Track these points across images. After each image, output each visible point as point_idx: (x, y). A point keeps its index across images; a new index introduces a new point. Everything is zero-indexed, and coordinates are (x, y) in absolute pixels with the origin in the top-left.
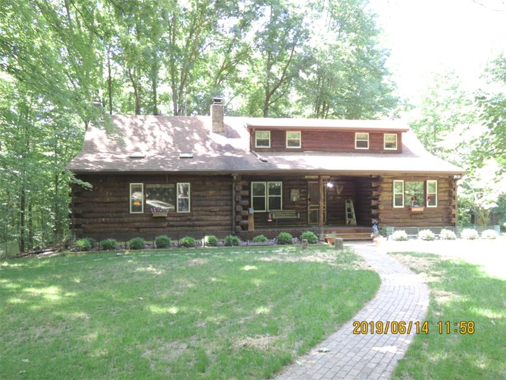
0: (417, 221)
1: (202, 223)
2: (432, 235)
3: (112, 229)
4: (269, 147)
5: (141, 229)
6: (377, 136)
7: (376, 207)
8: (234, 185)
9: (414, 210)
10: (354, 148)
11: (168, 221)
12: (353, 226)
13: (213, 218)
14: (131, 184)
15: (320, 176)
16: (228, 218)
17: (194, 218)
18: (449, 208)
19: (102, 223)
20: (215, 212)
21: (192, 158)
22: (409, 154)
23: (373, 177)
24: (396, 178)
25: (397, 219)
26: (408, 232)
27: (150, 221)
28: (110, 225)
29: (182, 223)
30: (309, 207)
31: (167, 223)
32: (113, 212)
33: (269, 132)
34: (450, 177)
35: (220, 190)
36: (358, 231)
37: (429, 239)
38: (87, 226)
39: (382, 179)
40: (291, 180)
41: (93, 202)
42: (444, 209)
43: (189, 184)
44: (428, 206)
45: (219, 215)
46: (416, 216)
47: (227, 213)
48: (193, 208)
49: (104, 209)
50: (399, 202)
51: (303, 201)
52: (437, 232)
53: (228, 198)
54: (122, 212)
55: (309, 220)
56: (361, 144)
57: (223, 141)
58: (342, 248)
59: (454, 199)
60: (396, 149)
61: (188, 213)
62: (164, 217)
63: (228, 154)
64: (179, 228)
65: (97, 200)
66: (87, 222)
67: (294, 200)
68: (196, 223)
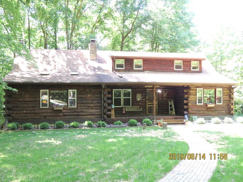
0: (210, 112)
1: (83, 113)
2: (220, 120)
3: (29, 117)
4: (124, 68)
5: (47, 117)
6: (187, 62)
7: (187, 104)
8: (103, 91)
9: (209, 106)
10: (174, 70)
12: (173, 115)
13: (90, 111)
14: (41, 90)
15: (153, 86)
16: (99, 110)
17: (79, 111)
18: (229, 105)
19: (24, 113)
20: (91, 107)
21: (78, 75)
22: (206, 73)
23: (185, 86)
24: (199, 87)
25: (199, 111)
26: (205, 119)
27: (52, 113)
28: (28, 115)
29: (71, 114)
30: (147, 104)
31: (62, 114)
32: (30, 107)
33: (124, 60)
34: (230, 86)
35: (94, 94)
36: (176, 118)
37: (217, 123)
38: (15, 115)
39: (190, 88)
40: (136, 88)
41: (18, 101)
42: (226, 105)
43: (76, 90)
44: (217, 104)
45: (94, 109)
46: (210, 110)
47: (98, 108)
48: (78, 105)
49: (25, 105)
50: (200, 101)
51: (144, 100)
52: (223, 119)
53: (99, 99)
54: (36, 107)
55: (147, 112)
56: (178, 67)
57: (96, 64)
58: (166, 128)
59: (232, 100)
60: (198, 70)
61: (75, 108)
62: (61, 110)
63: (99, 73)
64: (70, 116)
65: (20, 99)
66: (15, 113)
67: (138, 100)
68: (80, 113)
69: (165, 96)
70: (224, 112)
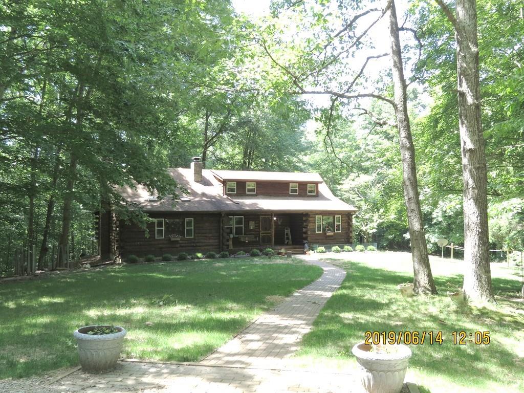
0: (328, 241)
1: (201, 244)
2: (339, 249)
3: (144, 249)
4: (236, 193)
5: (163, 249)
6: (303, 186)
7: (306, 233)
8: (222, 220)
9: (328, 234)
10: (289, 194)
11: (180, 243)
12: (290, 245)
13: (208, 241)
14: (156, 219)
16: (217, 241)
17: (196, 241)
18: (348, 233)
19: (138, 245)
20: (209, 237)
21: (190, 201)
22: (324, 198)
23: (304, 214)
24: (317, 214)
25: (318, 240)
26: (325, 248)
28: (142, 247)
30: (261, 233)
31: (179, 245)
32: (144, 238)
33: (235, 183)
34: (348, 213)
35: (212, 223)
37: (337, 252)
39: (310, 215)
40: (249, 216)
42: (345, 233)
43: (193, 219)
44: (336, 232)
45: (212, 239)
46: (329, 238)
47: (217, 238)
48: (196, 235)
50: (319, 229)
51: (257, 229)
52: (342, 248)
53: (217, 228)
54: (150, 238)
55: (261, 242)
56: (293, 191)
59: (351, 226)
60: (315, 194)
61: (192, 238)
62: (178, 241)
64: (187, 248)
66: (128, 245)
67: (252, 228)
68: (198, 244)
69: (279, 223)
70: (343, 240)
